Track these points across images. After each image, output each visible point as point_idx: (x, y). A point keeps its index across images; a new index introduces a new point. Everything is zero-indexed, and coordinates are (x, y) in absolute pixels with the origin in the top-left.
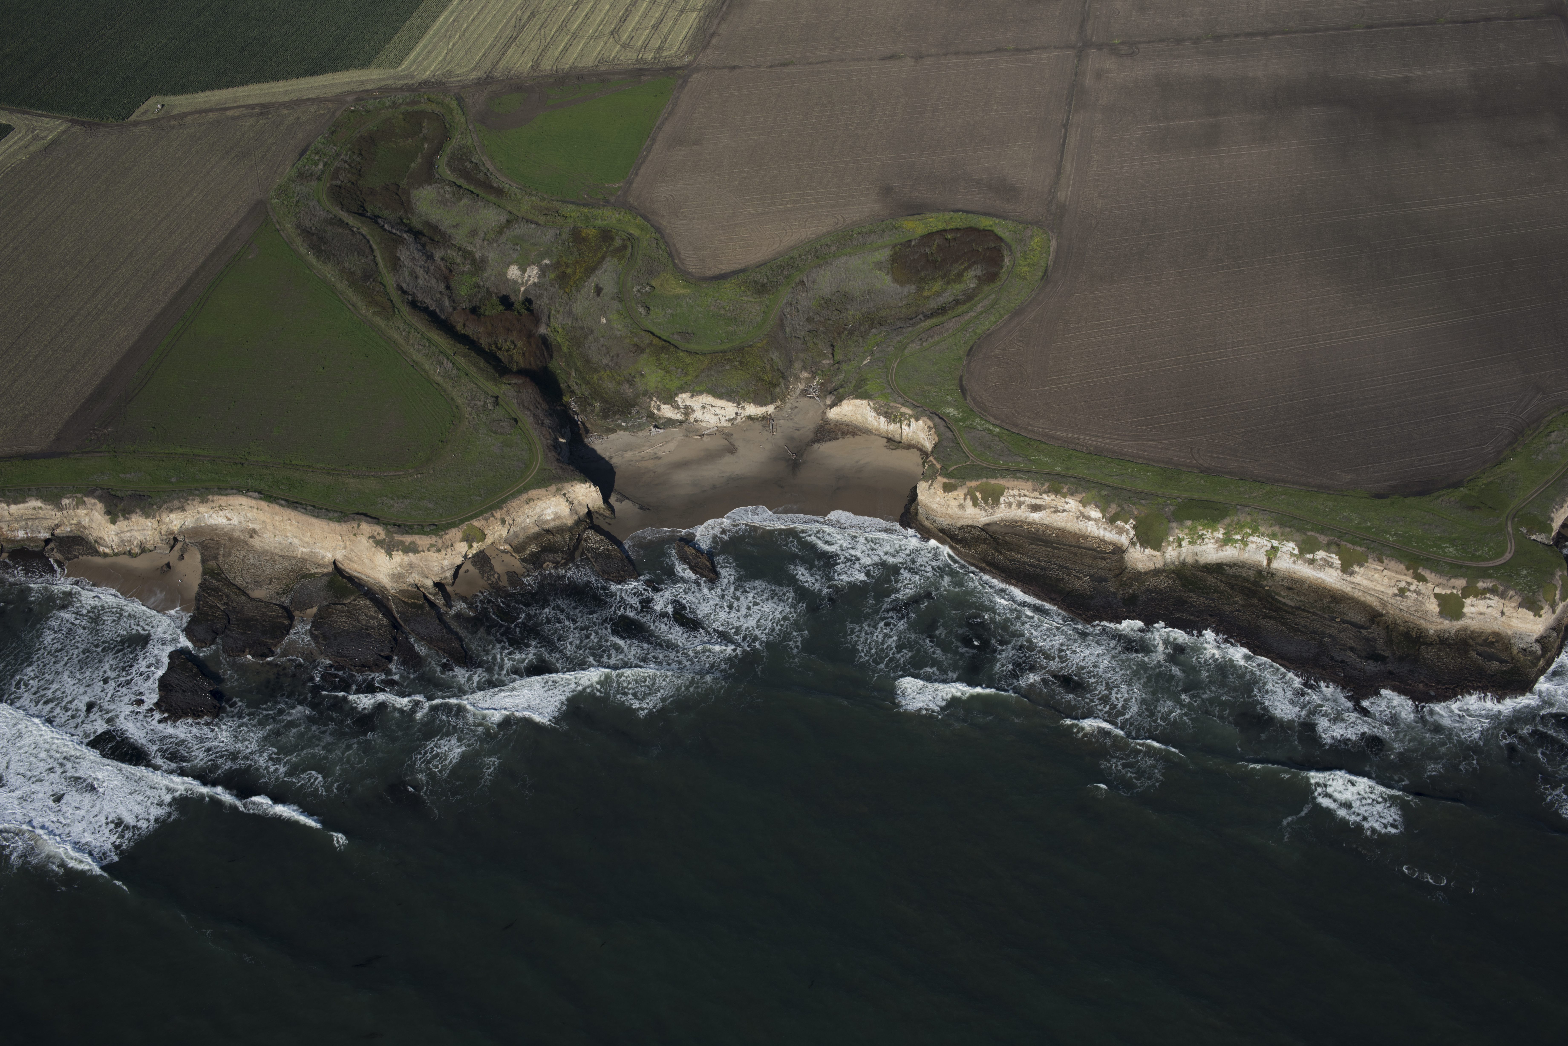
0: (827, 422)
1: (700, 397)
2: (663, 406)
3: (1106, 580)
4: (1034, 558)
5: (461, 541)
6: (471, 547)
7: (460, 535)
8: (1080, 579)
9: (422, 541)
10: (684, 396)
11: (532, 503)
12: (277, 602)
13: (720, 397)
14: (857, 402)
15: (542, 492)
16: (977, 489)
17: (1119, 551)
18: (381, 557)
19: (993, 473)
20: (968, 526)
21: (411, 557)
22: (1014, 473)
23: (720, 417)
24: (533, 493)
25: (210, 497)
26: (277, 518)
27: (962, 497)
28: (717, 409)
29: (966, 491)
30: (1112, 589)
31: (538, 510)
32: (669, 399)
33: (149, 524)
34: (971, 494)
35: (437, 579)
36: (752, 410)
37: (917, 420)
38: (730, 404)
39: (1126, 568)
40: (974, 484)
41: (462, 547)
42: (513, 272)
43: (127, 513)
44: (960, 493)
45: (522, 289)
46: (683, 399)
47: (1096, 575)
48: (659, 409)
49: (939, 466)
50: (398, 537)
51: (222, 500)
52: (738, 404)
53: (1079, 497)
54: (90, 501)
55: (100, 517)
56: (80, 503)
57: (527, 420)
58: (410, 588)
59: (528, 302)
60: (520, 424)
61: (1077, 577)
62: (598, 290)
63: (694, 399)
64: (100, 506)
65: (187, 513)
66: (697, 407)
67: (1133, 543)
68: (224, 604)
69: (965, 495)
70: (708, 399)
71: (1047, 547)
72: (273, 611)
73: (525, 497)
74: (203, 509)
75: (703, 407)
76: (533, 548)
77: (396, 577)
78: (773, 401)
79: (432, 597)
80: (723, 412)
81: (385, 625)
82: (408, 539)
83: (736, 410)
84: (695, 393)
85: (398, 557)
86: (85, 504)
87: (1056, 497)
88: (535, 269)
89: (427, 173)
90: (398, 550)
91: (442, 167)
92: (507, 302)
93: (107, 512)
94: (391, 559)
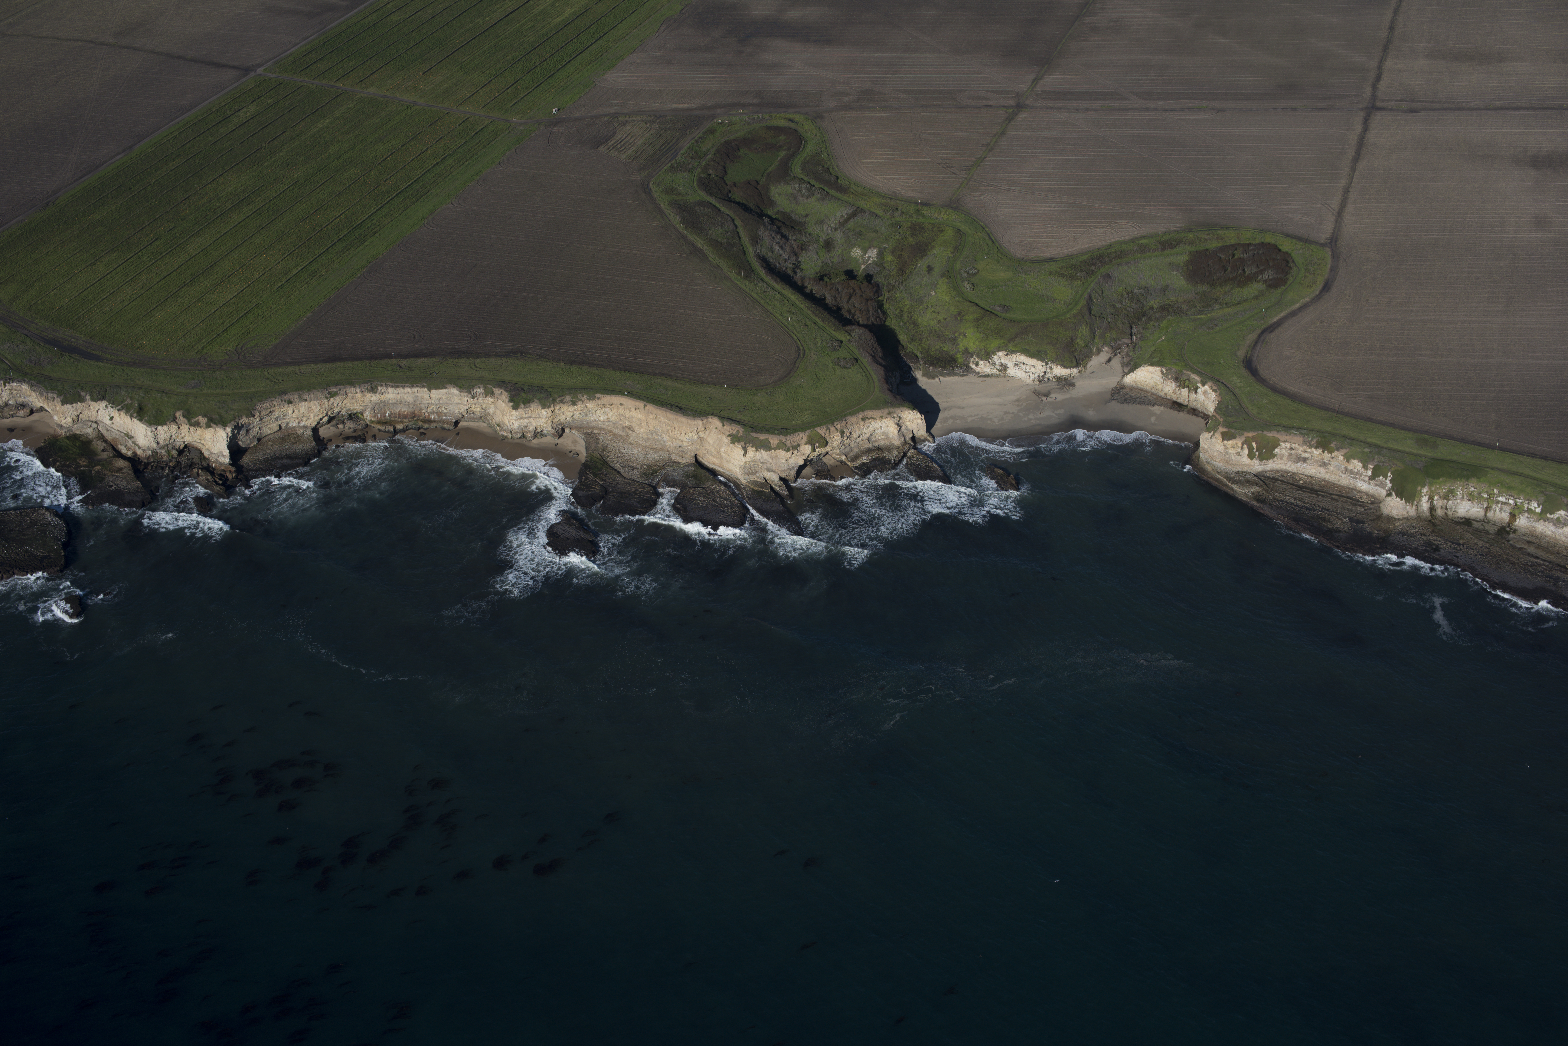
0: (1123, 387)
1: (1014, 356)
2: (981, 362)
3: (1363, 523)
4: (1300, 501)
5: (806, 444)
6: (814, 450)
7: (805, 439)
8: (1340, 519)
9: (774, 440)
10: (1000, 353)
11: (867, 421)
12: (646, 482)
13: (1032, 356)
14: (1151, 368)
15: (876, 413)
16: (1254, 439)
17: (1376, 502)
18: (737, 451)
19: (1268, 426)
20: (1243, 472)
21: (763, 454)
22: (1287, 429)
23: (1031, 374)
24: (869, 413)
25: (598, 395)
26: (651, 416)
27: (1240, 445)
28: (1028, 367)
29: (1243, 439)
30: (1368, 530)
31: (871, 429)
32: (987, 356)
33: (545, 413)
34: (1247, 442)
35: (783, 475)
36: (1059, 371)
37: (1203, 385)
38: (1040, 363)
39: (1382, 514)
40: (1251, 434)
41: (806, 450)
42: (856, 252)
43: (527, 402)
44: (1238, 442)
45: (863, 267)
46: (1000, 357)
47: (1355, 518)
48: (977, 365)
49: (1221, 420)
50: (753, 435)
51: (607, 399)
52: (1047, 364)
53: (1344, 451)
54: (497, 391)
55: (504, 405)
56: (489, 393)
57: (866, 360)
58: (760, 480)
59: (869, 278)
60: (859, 361)
61: (1338, 518)
62: (930, 269)
63: (1009, 356)
64: (505, 396)
65: (576, 407)
66: (1010, 364)
67: (1389, 495)
68: (602, 480)
69: (1243, 444)
70: (1022, 358)
71: (1312, 494)
72: (643, 488)
73: (861, 415)
74: (590, 405)
75: (1016, 365)
76: (864, 459)
77: (749, 470)
78: (1077, 366)
79: (777, 488)
80: (1033, 370)
81: (737, 506)
82: (762, 437)
83: (1044, 369)
84: (1010, 352)
85: (751, 452)
86: (492, 394)
87: (1323, 452)
88: (875, 251)
89: (783, 173)
90: (752, 447)
91: (797, 169)
92: (850, 274)
93: (511, 400)
94: (745, 454)
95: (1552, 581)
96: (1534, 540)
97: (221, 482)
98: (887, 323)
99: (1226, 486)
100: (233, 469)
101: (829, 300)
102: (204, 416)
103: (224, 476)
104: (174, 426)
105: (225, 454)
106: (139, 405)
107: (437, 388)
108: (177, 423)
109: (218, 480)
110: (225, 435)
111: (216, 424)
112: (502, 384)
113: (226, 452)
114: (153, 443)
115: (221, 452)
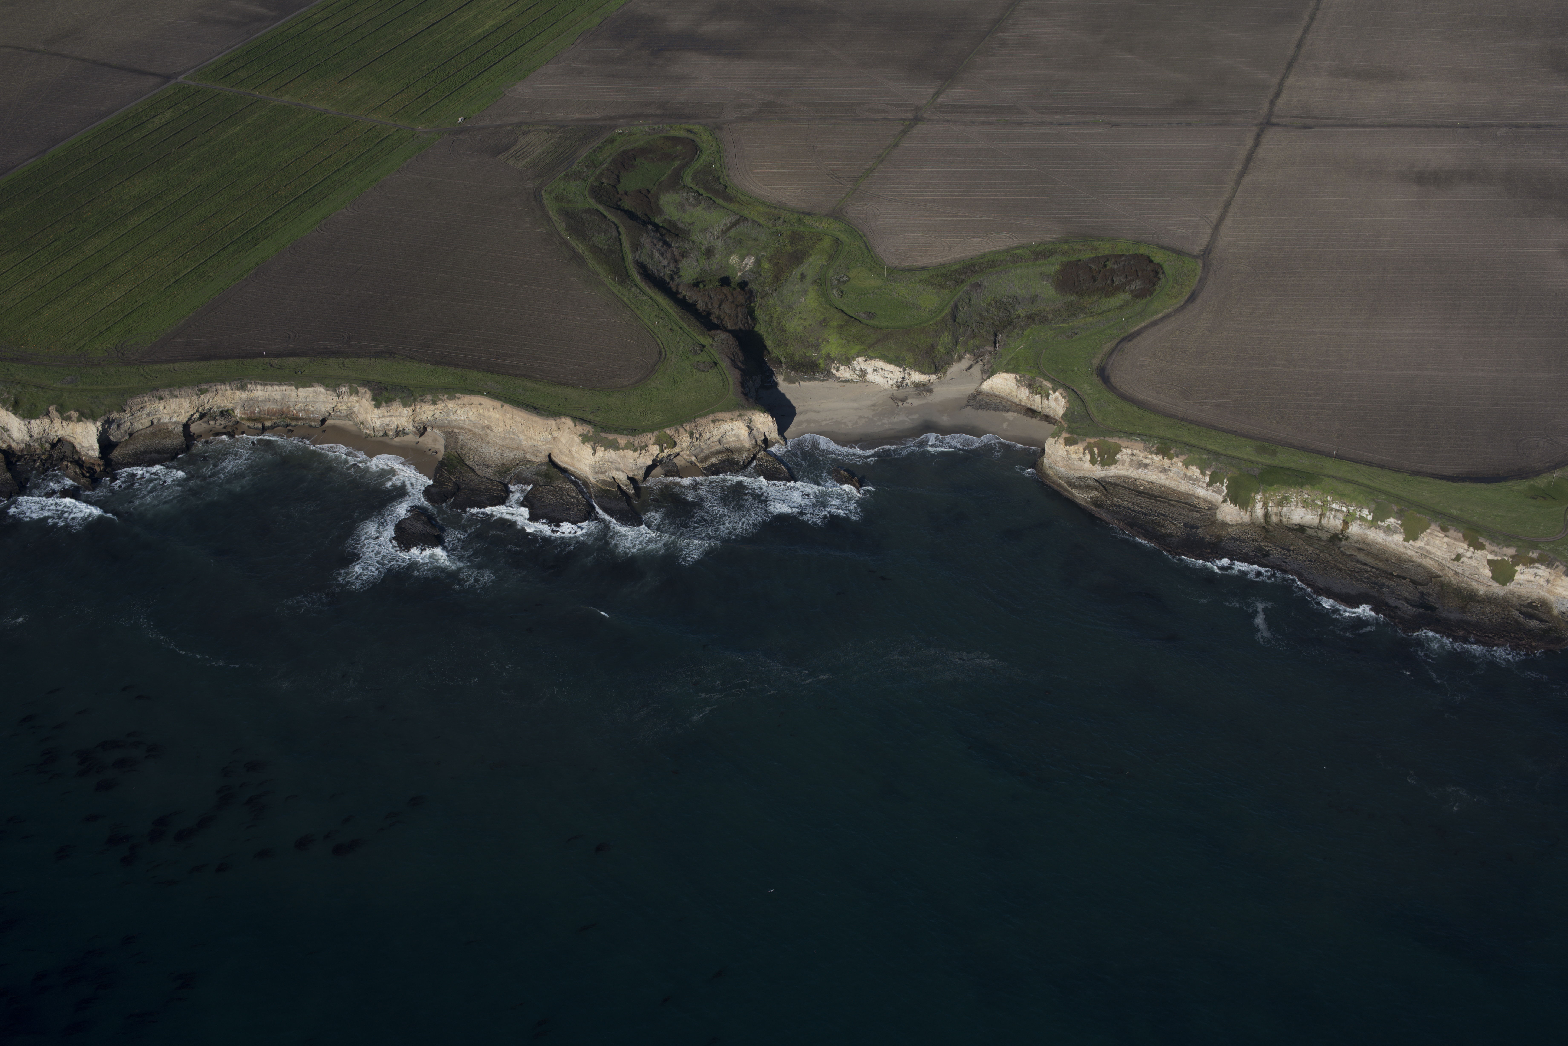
0: (980, 393)
1: (873, 361)
2: (842, 368)
3: (1197, 528)
4: (1137, 506)
5: (654, 444)
6: (662, 451)
7: (653, 439)
8: (1175, 524)
9: (622, 440)
10: (860, 359)
11: (717, 423)
12: (499, 480)
13: (890, 362)
14: (1006, 375)
15: (727, 415)
16: (1095, 445)
17: (1213, 508)
18: (586, 451)
19: (1111, 432)
20: (1084, 477)
21: (612, 454)
22: (1129, 435)
23: (889, 380)
24: (720, 415)
25: (458, 395)
26: (508, 416)
27: (1082, 450)
28: (886, 373)
29: (1085, 444)
30: (1201, 535)
31: (722, 431)
32: (847, 361)
33: (406, 411)
34: (1089, 448)
35: (631, 475)
36: (917, 377)
37: (1054, 392)
38: (898, 369)
39: (1217, 520)
40: (1092, 440)
41: (655, 450)
42: (734, 259)
43: (389, 401)
44: (1080, 447)
45: (739, 274)
46: (860, 363)
47: (1190, 524)
48: (838, 370)
49: (1066, 426)
50: (603, 435)
51: (467, 399)
52: (905, 370)
53: (1183, 457)
54: (362, 390)
55: (367, 403)
56: (354, 392)
57: (724, 364)
58: (609, 480)
59: (743, 285)
60: (718, 365)
61: (1172, 523)
62: (803, 276)
63: (868, 362)
64: (369, 395)
65: (436, 407)
66: (869, 370)
67: (1225, 501)
68: (456, 478)
69: (1085, 450)
70: (880, 364)
71: (1151, 499)
72: (495, 485)
73: (711, 417)
74: (450, 404)
75: (875, 370)
76: (714, 460)
77: (598, 469)
78: (936, 372)
79: (624, 487)
80: (891, 375)
81: (582, 504)
82: (611, 437)
83: (902, 375)
84: (869, 358)
85: (600, 452)
86: (357, 393)
87: (1163, 458)
88: (753, 259)
89: (675, 182)
90: (601, 446)
91: (688, 180)
92: (725, 281)
93: (374, 399)
94: (594, 454)
95: (1377, 587)
96: (1366, 548)
97: (88, 475)
98: (756, 329)
99: (1067, 490)
100: (102, 462)
101: (700, 306)
102: (76, 411)
103: (92, 469)
104: (47, 420)
105: (95, 448)
106: (15, 399)
107: (304, 386)
108: (50, 417)
109: (85, 473)
110: (95, 430)
111: (87, 418)
112: (366, 383)
113: (96, 446)
114: (26, 436)
115: (92, 446)
